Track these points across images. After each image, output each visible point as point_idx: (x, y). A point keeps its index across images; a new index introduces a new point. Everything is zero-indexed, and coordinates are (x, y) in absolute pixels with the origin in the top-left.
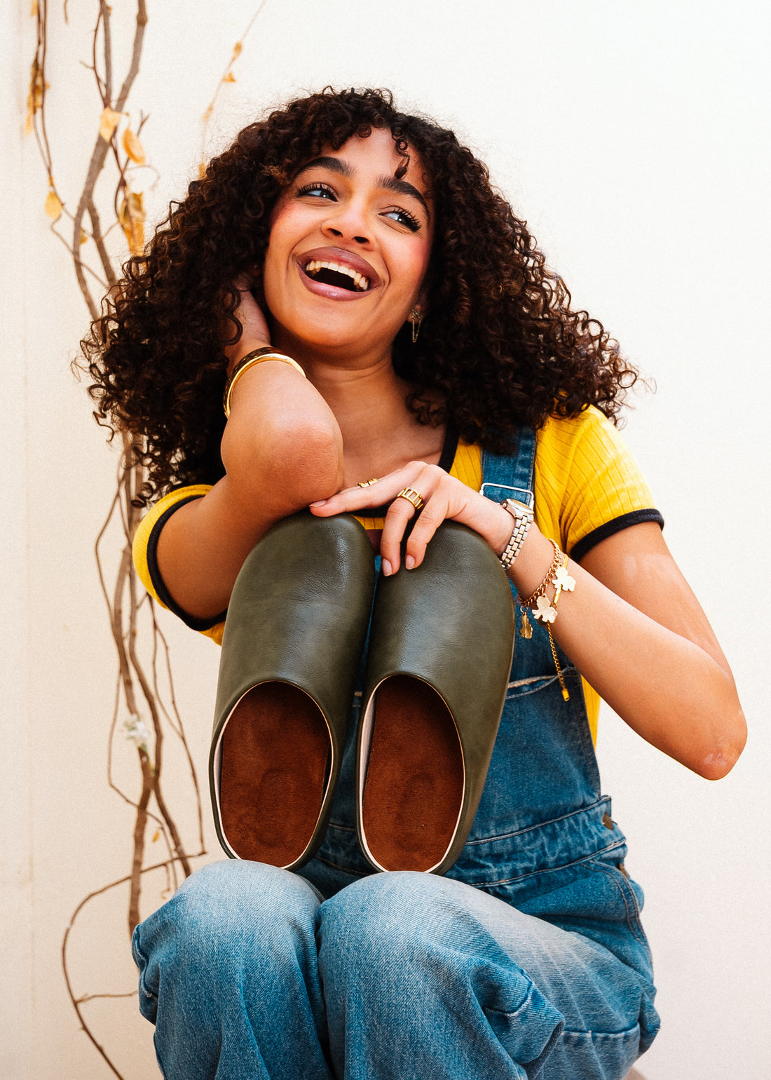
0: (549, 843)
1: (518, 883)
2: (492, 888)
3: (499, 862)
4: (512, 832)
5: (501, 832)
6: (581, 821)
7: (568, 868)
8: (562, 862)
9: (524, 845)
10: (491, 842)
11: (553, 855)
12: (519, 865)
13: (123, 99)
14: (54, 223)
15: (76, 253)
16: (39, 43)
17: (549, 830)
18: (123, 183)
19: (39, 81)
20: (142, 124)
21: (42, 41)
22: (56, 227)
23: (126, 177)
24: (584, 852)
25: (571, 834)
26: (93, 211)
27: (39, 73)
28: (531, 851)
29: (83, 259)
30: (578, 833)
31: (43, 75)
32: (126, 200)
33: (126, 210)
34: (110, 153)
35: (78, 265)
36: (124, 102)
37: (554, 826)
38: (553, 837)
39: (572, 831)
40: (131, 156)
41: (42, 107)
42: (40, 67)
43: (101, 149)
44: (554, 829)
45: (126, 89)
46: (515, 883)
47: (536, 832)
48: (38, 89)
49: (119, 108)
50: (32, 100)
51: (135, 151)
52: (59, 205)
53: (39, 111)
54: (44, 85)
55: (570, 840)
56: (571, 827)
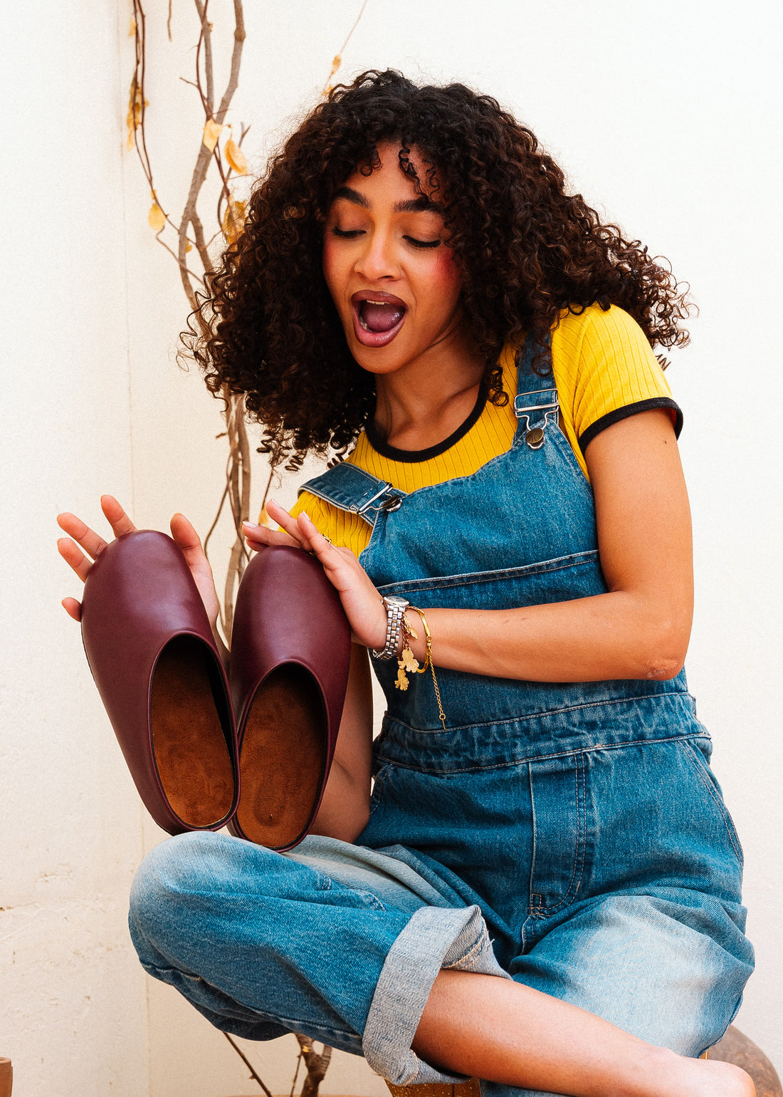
0: (645, 715)
1: (616, 749)
2: (589, 753)
3: (593, 729)
4: (602, 701)
5: (590, 700)
6: (677, 703)
7: (667, 742)
8: (660, 735)
9: (617, 714)
10: (581, 709)
11: (651, 726)
12: (615, 733)
13: (223, 111)
14: (158, 233)
15: (182, 261)
16: (138, 62)
17: (644, 703)
18: (226, 192)
19: (138, 99)
20: (243, 136)
21: (140, 61)
22: (162, 237)
23: (229, 186)
24: (680, 731)
25: (668, 712)
26: (196, 221)
27: (139, 91)
28: (626, 720)
29: (188, 267)
30: (675, 712)
31: (142, 94)
32: (229, 206)
33: (230, 218)
34: (213, 162)
35: (184, 271)
36: (225, 114)
37: (650, 701)
38: (649, 711)
39: (668, 708)
40: (233, 166)
41: (142, 124)
42: (140, 85)
43: (204, 159)
44: (650, 703)
45: (225, 103)
46: (612, 749)
47: (630, 704)
48: (138, 105)
49: (220, 121)
50: (132, 116)
51: (237, 162)
52: (164, 217)
53: (139, 127)
54: (143, 103)
55: (666, 717)
56: (667, 705)
